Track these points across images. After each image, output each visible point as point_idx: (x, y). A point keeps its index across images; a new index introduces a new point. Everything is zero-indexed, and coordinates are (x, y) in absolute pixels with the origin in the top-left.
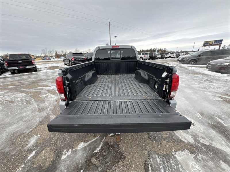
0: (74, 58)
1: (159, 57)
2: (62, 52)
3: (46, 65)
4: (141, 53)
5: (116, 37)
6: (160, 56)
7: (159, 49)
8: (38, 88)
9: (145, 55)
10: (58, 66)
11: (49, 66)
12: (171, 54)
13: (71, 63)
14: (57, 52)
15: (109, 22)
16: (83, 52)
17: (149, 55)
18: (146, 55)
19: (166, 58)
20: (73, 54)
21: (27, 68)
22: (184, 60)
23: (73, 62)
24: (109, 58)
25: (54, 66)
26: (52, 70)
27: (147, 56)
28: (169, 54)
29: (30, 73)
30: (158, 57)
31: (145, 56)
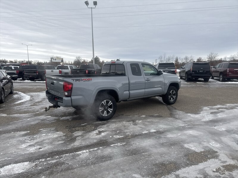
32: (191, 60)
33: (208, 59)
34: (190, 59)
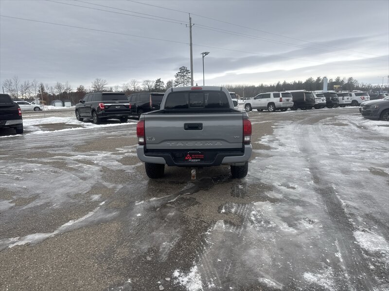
0: (105, 104)
1: (321, 102)
2: (59, 87)
3: (33, 121)
4: (272, 94)
5: (206, 54)
6: (325, 101)
7: (334, 81)
8: (55, 157)
9: (281, 99)
10: (62, 122)
11: (42, 123)
12: (357, 95)
13: (98, 115)
14: (45, 88)
15: (190, 19)
16: (117, 87)
17: (291, 99)
18: (284, 99)
19: (343, 105)
20: (104, 94)
21: (6, 124)
22: (370, 111)
23: (103, 114)
24: (187, 105)
25: (53, 123)
26: (56, 131)
27: (288, 100)
28: (351, 95)
29: (11, 136)
30: (318, 102)
31: (281, 101)
32: (67, 89)
33: (93, 89)
34: (65, 88)
